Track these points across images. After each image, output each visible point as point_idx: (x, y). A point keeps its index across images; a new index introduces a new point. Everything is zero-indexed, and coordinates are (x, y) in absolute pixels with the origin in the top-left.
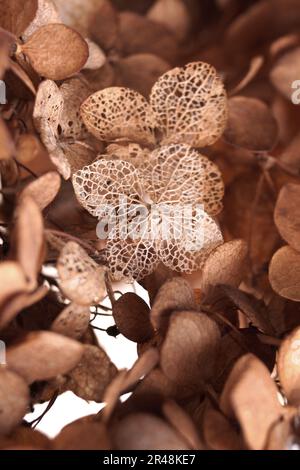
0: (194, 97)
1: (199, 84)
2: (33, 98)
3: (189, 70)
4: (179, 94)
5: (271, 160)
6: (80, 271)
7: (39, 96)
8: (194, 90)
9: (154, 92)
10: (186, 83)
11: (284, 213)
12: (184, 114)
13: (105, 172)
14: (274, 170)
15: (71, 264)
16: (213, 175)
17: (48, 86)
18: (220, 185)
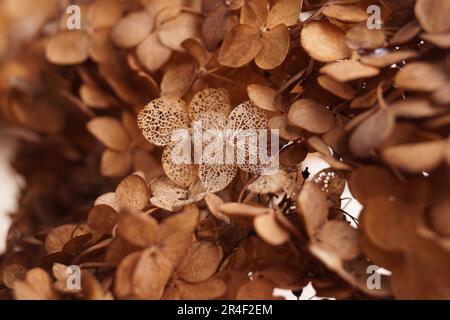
0: (157, 119)
1: (149, 118)
2: (160, 209)
3: (143, 126)
4: (158, 129)
5: (202, 69)
6: (265, 183)
7: (160, 206)
8: (153, 120)
9: (160, 144)
10: (150, 126)
11: (235, 62)
12: (169, 123)
13: (206, 172)
14: (208, 67)
15: (261, 187)
16: (200, 97)
17: (154, 201)
18: (206, 91)
